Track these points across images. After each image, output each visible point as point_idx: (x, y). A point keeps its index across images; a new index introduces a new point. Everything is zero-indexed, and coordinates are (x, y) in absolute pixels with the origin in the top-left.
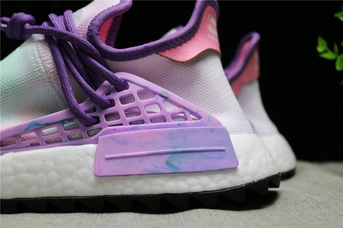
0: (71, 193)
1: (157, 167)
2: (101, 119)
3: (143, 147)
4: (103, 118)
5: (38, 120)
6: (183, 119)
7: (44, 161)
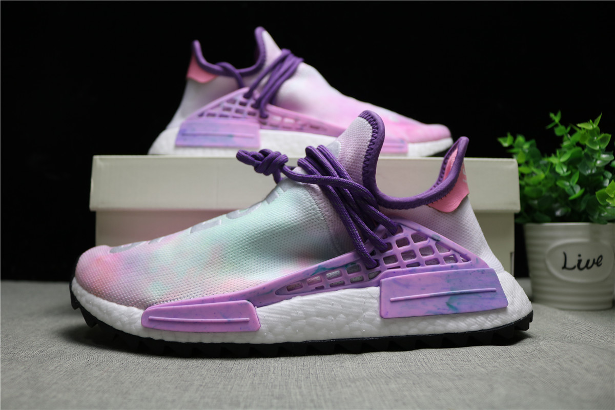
0: (358, 334)
1: (439, 309)
2: (380, 262)
3: (424, 289)
4: (382, 261)
5: (325, 265)
6: (453, 261)
7: (333, 304)
